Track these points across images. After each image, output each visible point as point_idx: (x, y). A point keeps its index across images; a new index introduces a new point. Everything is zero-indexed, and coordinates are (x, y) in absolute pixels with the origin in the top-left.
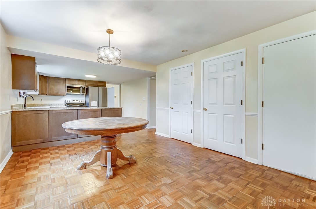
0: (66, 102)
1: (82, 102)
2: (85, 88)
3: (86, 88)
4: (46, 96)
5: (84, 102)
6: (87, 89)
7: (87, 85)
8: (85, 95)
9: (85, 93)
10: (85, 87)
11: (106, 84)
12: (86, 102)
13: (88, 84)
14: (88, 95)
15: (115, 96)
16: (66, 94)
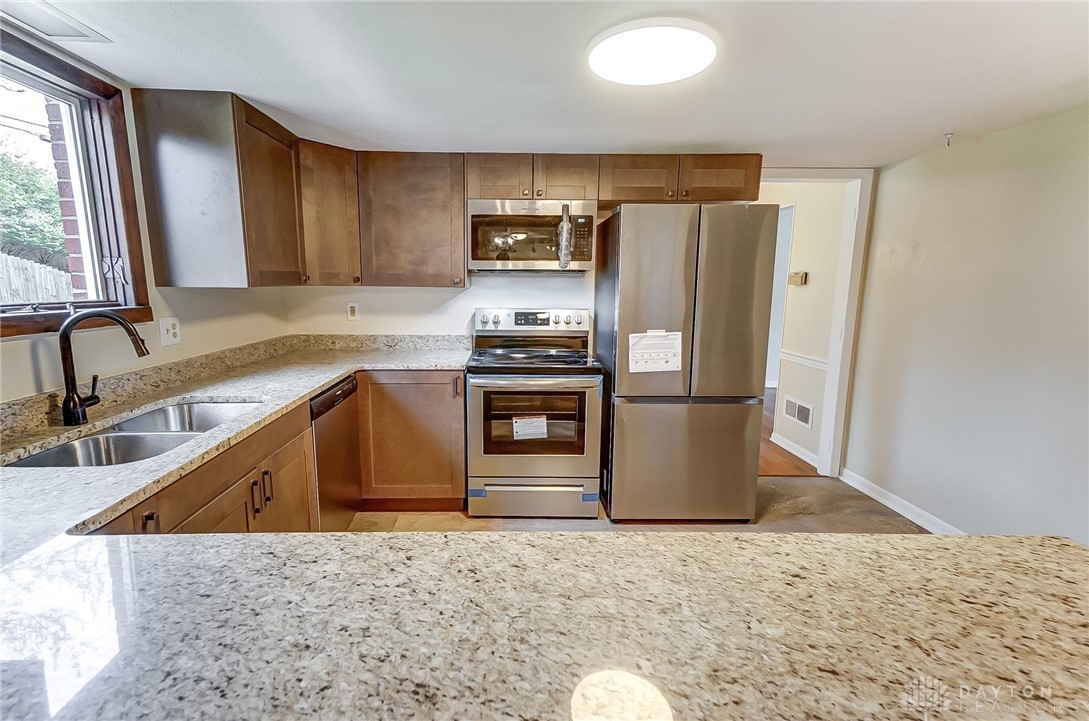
0: (479, 327)
1: (574, 327)
2: (589, 219)
3: (597, 222)
4: (358, 288)
5: (587, 326)
6: (608, 232)
7: (607, 196)
8: (591, 276)
9: (591, 266)
10: (594, 212)
11: (761, 183)
12: (602, 327)
13: (616, 190)
14: (615, 275)
15: (802, 269)
16: (470, 271)
